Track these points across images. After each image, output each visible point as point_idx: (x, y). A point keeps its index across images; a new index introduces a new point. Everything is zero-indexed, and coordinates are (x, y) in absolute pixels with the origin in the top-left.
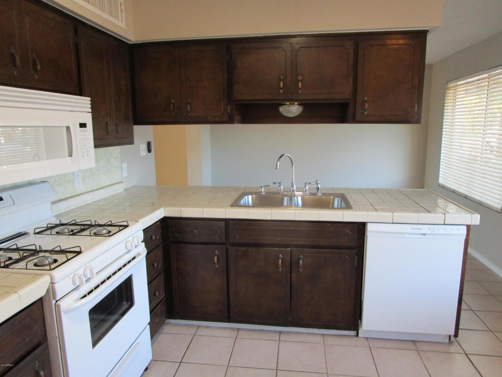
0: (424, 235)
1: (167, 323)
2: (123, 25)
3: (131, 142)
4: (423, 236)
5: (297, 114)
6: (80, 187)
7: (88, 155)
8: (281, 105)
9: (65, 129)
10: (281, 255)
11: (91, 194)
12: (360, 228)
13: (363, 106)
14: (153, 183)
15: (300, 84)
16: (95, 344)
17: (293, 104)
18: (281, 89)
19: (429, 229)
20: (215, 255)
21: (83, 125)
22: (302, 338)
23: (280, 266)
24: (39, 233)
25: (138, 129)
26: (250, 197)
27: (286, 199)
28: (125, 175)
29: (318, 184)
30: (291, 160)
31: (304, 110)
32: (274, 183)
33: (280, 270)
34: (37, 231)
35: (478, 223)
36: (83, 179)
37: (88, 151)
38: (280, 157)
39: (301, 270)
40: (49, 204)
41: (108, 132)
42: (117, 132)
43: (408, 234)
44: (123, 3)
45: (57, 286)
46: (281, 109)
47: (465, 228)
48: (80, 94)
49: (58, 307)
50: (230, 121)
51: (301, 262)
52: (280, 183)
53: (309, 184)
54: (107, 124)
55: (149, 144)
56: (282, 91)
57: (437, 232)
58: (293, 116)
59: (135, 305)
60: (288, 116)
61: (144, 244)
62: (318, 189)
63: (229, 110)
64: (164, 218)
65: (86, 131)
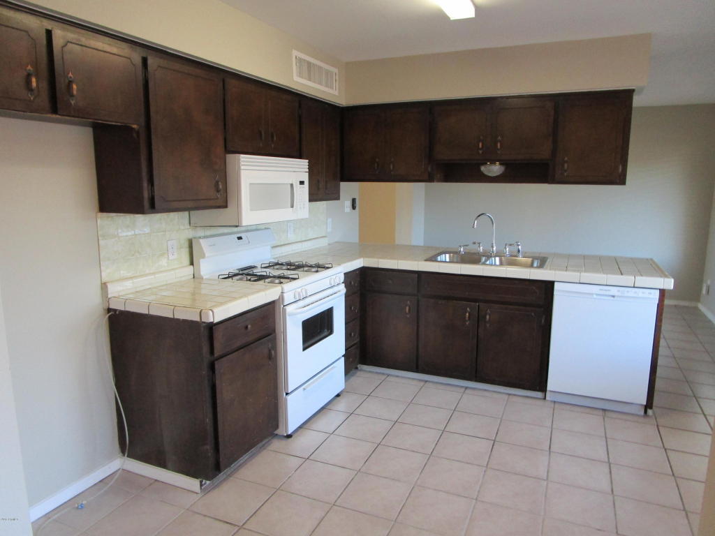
0: (613, 296)
1: (361, 370)
2: (336, 93)
3: (338, 198)
4: (612, 298)
5: (498, 174)
6: (292, 237)
7: (303, 208)
8: (482, 164)
9: (289, 186)
10: (468, 309)
11: (300, 244)
12: (548, 287)
13: (563, 166)
14: (356, 239)
15: (499, 145)
16: (304, 349)
17: (494, 164)
18: (480, 149)
19: (619, 291)
20: (406, 305)
21: (302, 183)
23: (467, 319)
24: (265, 268)
25: (344, 186)
26: (447, 255)
27: (483, 259)
28: (329, 230)
29: (518, 245)
30: (492, 220)
31: (506, 169)
32: (474, 243)
33: (467, 323)
34: (263, 266)
35: (672, 287)
36: (294, 231)
37: (304, 204)
38: (479, 216)
39: (488, 325)
40: (269, 247)
41: (318, 189)
42: (326, 188)
43: (597, 295)
44: (337, 73)
45: (285, 295)
46: (483, 168)
47: (657, 292)
48: (300, 157)
49: (284, 311)
50: (430, 179)
51: (488, 317)
52: (479, 243)
53: (510, 245)
54: (318, 181)
55: (354, 201)
56: (481, 152)
57: (626, 294)
58: (495, 175)
59: (334, 334)
60: (490, 175)
61: (344, 284)
62: (519, 251)
63: (429, 169)
64: (363, 267)
65: (304, 188)
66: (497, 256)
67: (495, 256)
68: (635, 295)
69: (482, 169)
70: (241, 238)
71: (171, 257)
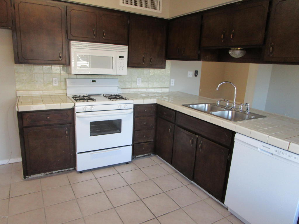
0: (272, 154)
1: (156, 156)
2: (160, 12)
4: (271, 155)
5: (242, 56)
6: (140, 85)
7: (123, 69)
8: (230, 49)
9: (111, 58)
10: (192, 138)
11: (145, 89)
13: (270, 50)
15: (232, 36)
17: (237, 49)
18: (222, 39)
19: (276, 151)
20: (170, 128)
21: (121, 57)
22: (194, 189)
23: (191, 143)
24: (105, 96)
28: (172, 85)
29: (247, 105)
33: (191, 146)
34: (105, 95)
36: (142, 82)
37: (123, 68)
39: (201, 150)
41: (143, 62)
42: (151, 62)
43: (260, 149)
44: (161, 1)
49: (76, 115)
51: (200, 145)
54: (144, 58)
55: (196, 72)
56: (222, 41)
57: (281, 155)
58: (238, 57)
60: (235, 57)
63: (199, 52)
64: (156, 104)
65: (123, 59)
66: (231, 110)
67: (229, 110)
68: (289, 158)
69: (229, 52)
70: (95, 81)
71: (54, 84)
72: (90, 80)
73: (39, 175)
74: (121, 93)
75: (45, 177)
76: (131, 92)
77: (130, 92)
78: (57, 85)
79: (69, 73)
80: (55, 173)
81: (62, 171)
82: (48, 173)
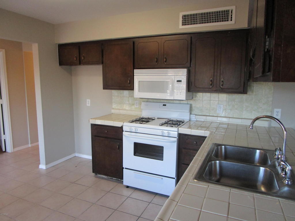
6: (222, 113)
7: (180, 94)
21: (179, 81)
28: (277, 117)
37: (180, 92)
41: (211, 85)
44: (234, 9)
65: (181, 84)
70: (165, 105)
71: (136, 107)
72: (161, 104)
73: (104, 176)
74: (196, 120)
75: (107, 180)
76: (208, 121)
77: (206, 121)
78: (138, 107)
79: (133, 96)
80: (114, 179)
81: (119, 180)
82: (110, 177)
